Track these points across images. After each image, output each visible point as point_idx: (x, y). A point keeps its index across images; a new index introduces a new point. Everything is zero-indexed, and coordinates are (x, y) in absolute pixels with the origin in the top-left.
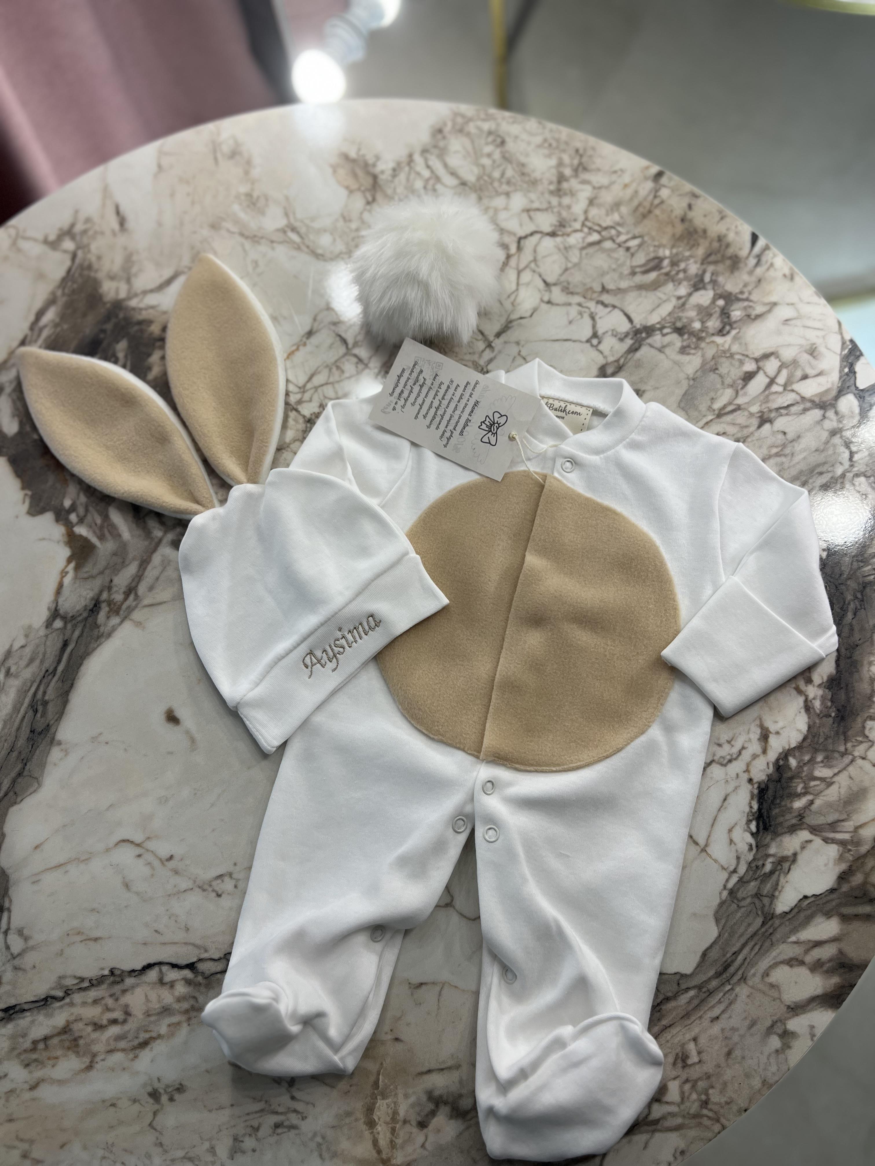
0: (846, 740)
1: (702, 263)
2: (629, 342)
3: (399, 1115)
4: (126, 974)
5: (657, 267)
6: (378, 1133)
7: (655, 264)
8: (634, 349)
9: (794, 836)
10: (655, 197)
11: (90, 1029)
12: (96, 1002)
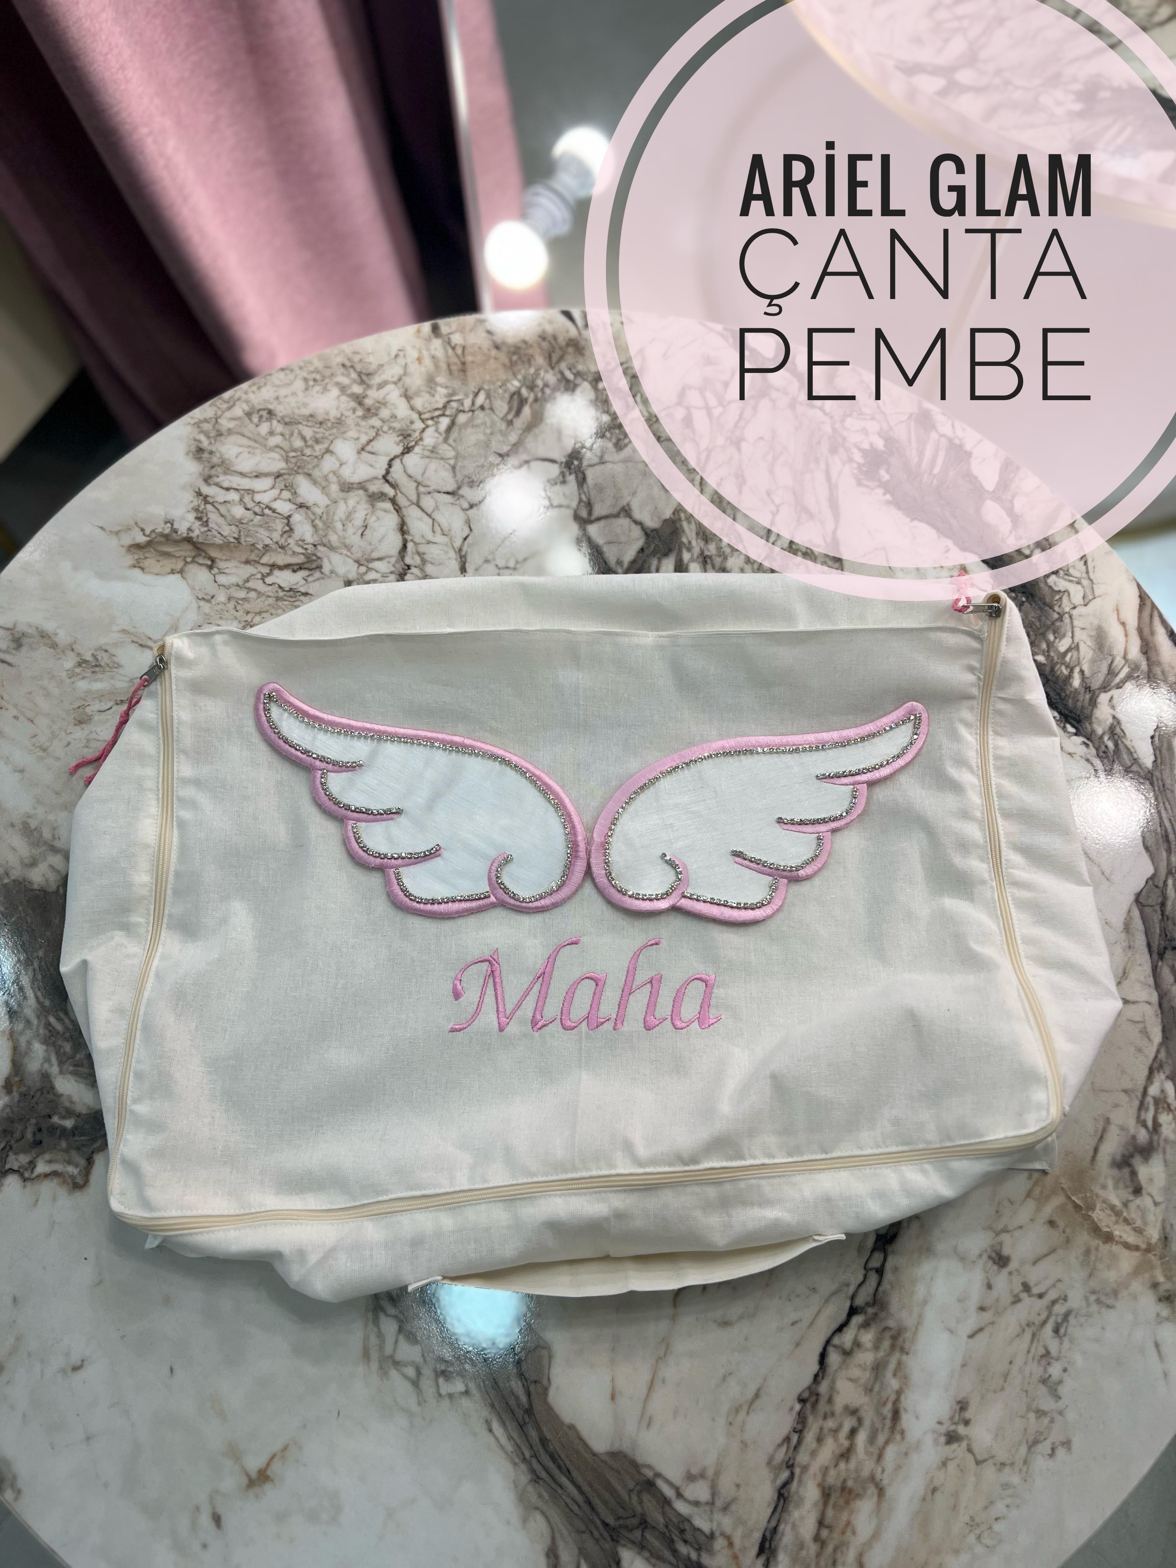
0: (1051, 607)
1: (553, 368)
2: (571, 478)
3: (1115, 1206)
4: (814, 1386)
5: (522, 402)
6: (1121, 1237)
7: (517, 402)
8: (582, 481)
9: (1099, 706)
10: (453, 348)
11: (842, 1465)
12: (820, 1440)
